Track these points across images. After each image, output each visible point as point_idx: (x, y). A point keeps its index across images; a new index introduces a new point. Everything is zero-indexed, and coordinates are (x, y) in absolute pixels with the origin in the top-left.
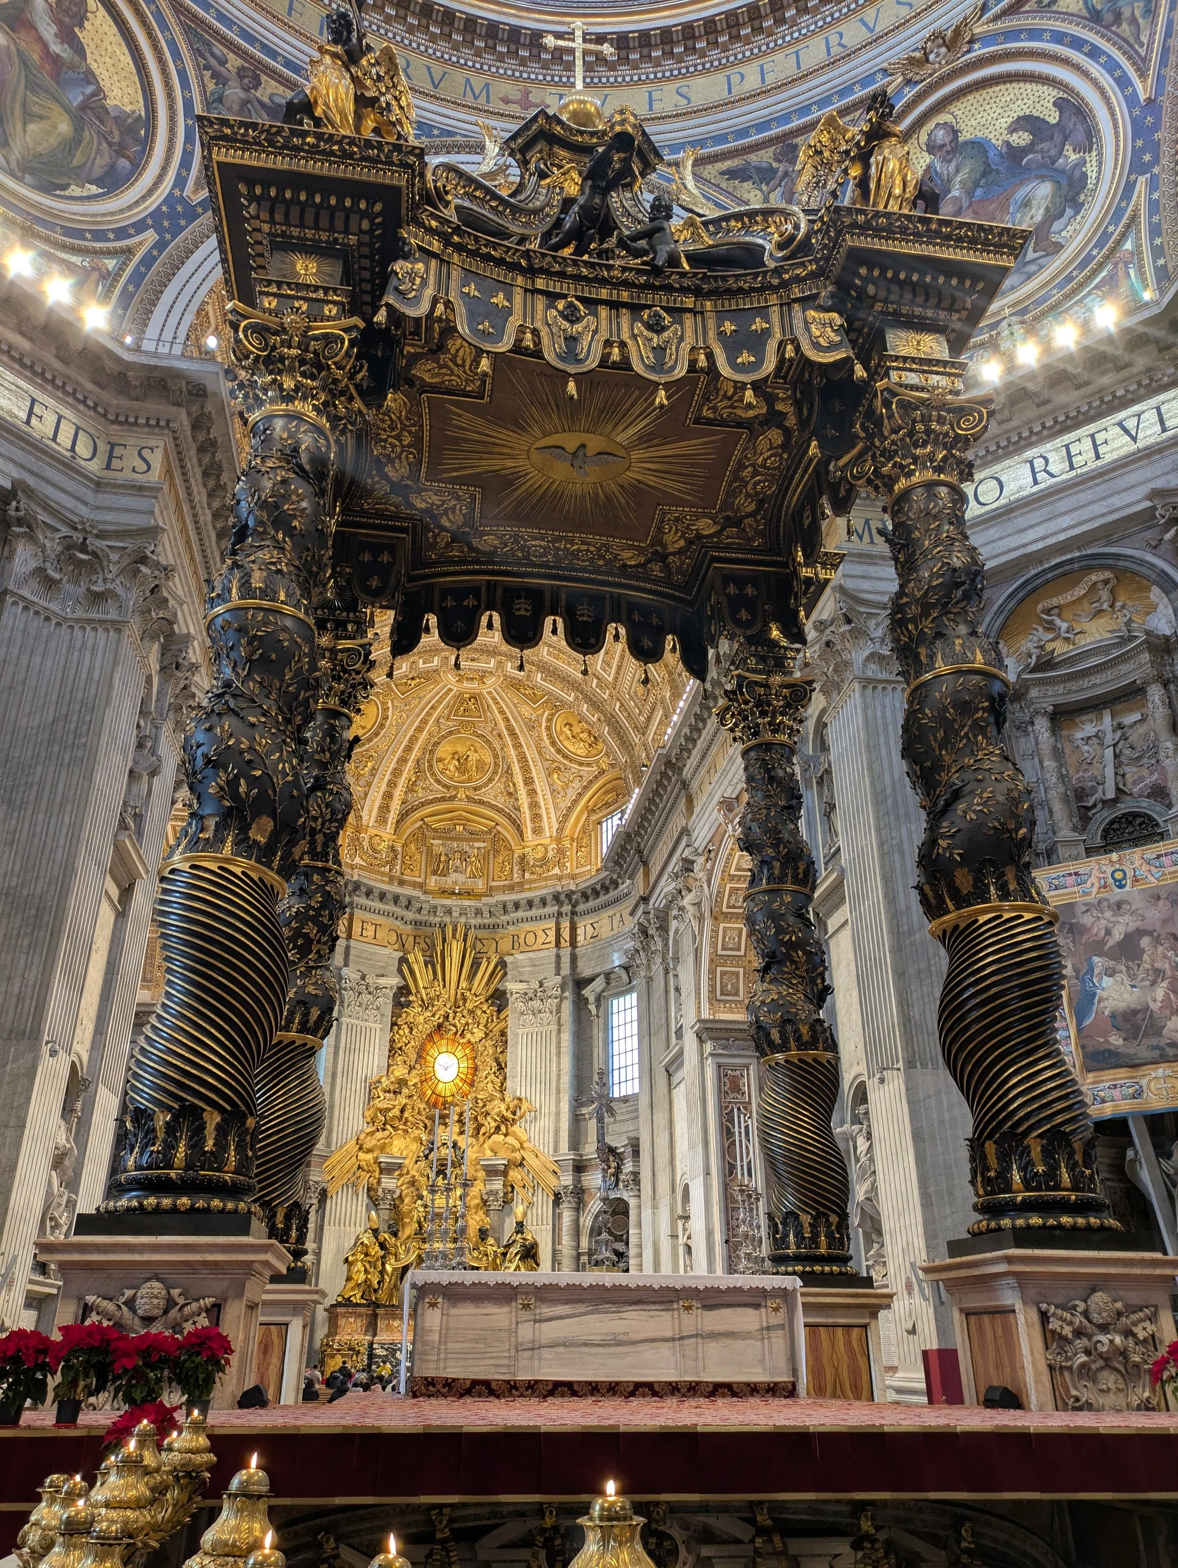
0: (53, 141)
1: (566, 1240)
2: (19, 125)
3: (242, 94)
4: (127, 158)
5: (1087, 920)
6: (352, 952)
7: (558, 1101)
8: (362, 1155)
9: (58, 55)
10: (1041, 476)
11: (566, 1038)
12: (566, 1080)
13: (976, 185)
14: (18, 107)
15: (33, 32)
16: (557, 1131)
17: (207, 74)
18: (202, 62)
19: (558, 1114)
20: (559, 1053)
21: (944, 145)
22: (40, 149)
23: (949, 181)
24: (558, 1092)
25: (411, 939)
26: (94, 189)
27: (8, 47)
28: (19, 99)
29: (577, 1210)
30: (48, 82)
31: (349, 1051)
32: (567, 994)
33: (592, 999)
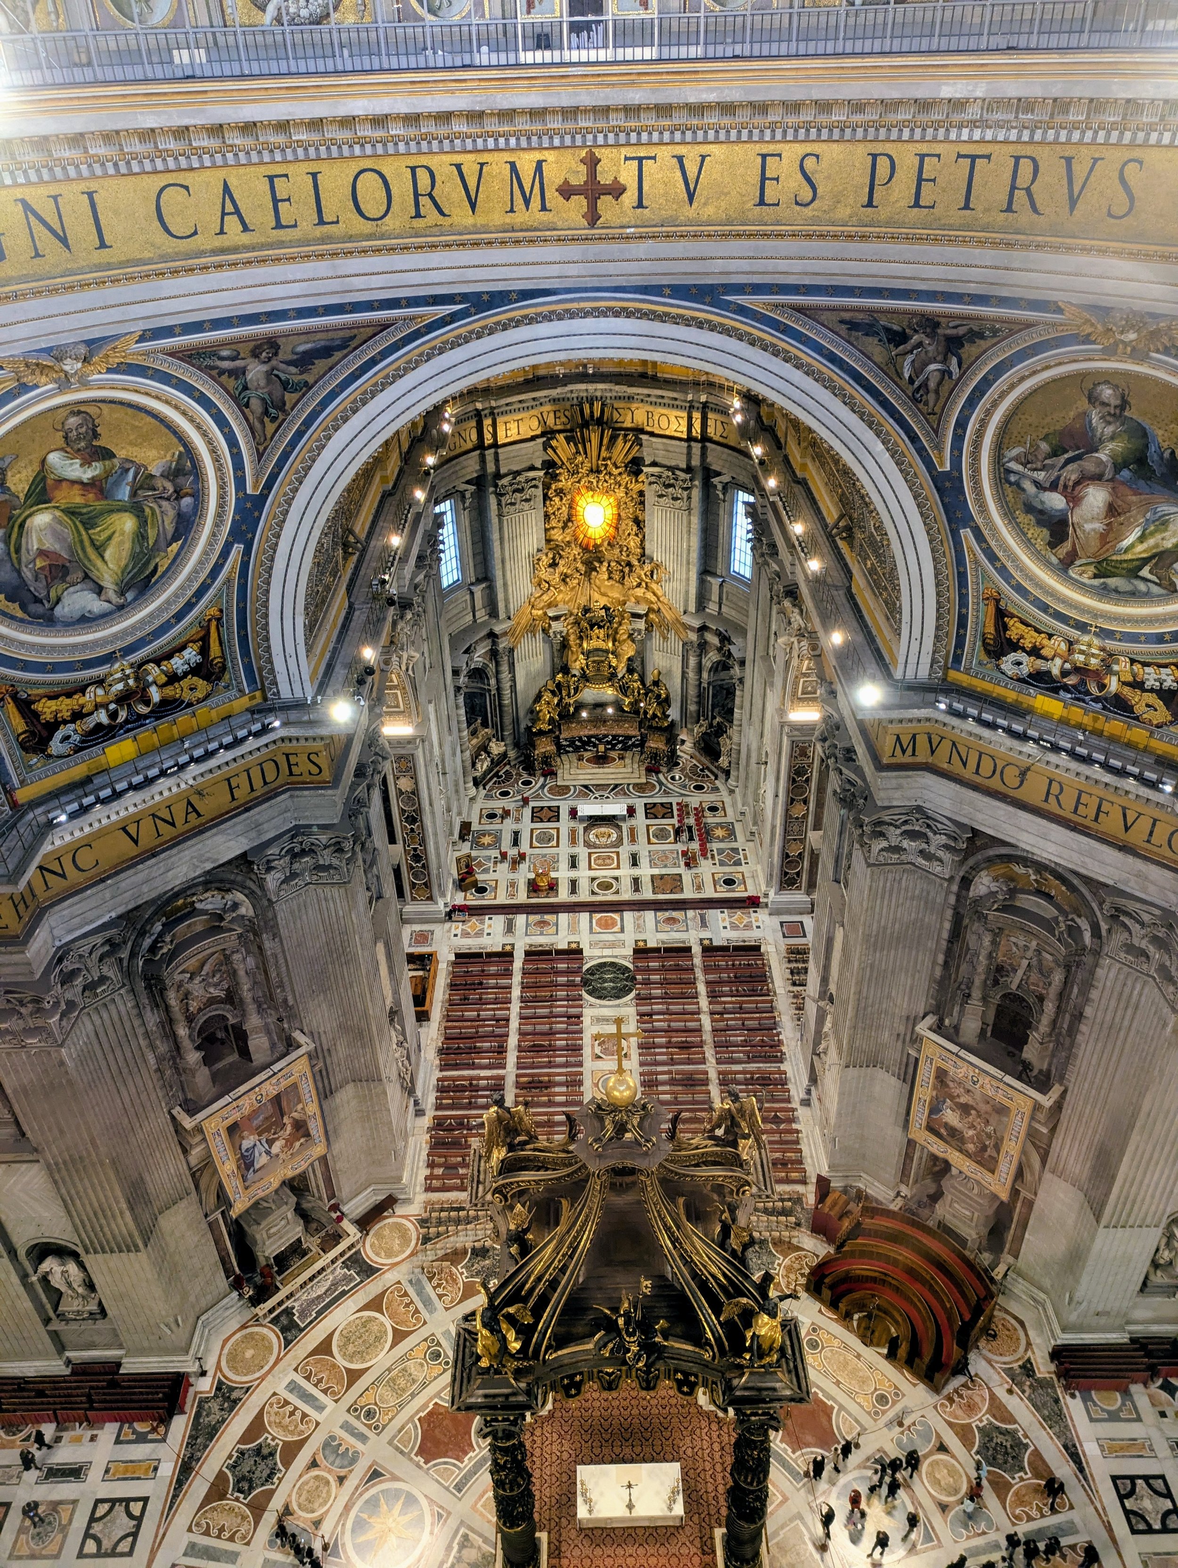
0: (128, 545)
1: (691, 675)
2: (99, 563)
3: (264, 368)
4: (187, 495)
5: (951, 1084)
6: (501, 457)
7: (688, 570)
8: (534, 612)
9: (93, 478)
10: (1052, 799)
11: (696, 521)
12: (695, 556)
13: (1125, 465)
14: (90, 550)
15: (64, 484)
16: (687, 592)
17: (224, 378)
18: (214, 373)
19: (688, 579)
20: (689, 532)
21: (1108, 405)
22: (123, 563)
23: (1101, 441)
24: (688, 563)
25: (552, 415)
26: (175, 547)
27: (55, 518)
28: (87, 543)
29: (700, 656)
30: (100, 505)
31: (512, 539)
32: (696, 483)
33: (720, 487)
